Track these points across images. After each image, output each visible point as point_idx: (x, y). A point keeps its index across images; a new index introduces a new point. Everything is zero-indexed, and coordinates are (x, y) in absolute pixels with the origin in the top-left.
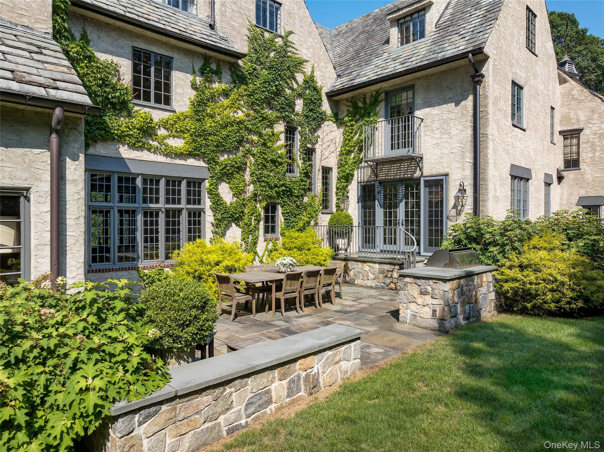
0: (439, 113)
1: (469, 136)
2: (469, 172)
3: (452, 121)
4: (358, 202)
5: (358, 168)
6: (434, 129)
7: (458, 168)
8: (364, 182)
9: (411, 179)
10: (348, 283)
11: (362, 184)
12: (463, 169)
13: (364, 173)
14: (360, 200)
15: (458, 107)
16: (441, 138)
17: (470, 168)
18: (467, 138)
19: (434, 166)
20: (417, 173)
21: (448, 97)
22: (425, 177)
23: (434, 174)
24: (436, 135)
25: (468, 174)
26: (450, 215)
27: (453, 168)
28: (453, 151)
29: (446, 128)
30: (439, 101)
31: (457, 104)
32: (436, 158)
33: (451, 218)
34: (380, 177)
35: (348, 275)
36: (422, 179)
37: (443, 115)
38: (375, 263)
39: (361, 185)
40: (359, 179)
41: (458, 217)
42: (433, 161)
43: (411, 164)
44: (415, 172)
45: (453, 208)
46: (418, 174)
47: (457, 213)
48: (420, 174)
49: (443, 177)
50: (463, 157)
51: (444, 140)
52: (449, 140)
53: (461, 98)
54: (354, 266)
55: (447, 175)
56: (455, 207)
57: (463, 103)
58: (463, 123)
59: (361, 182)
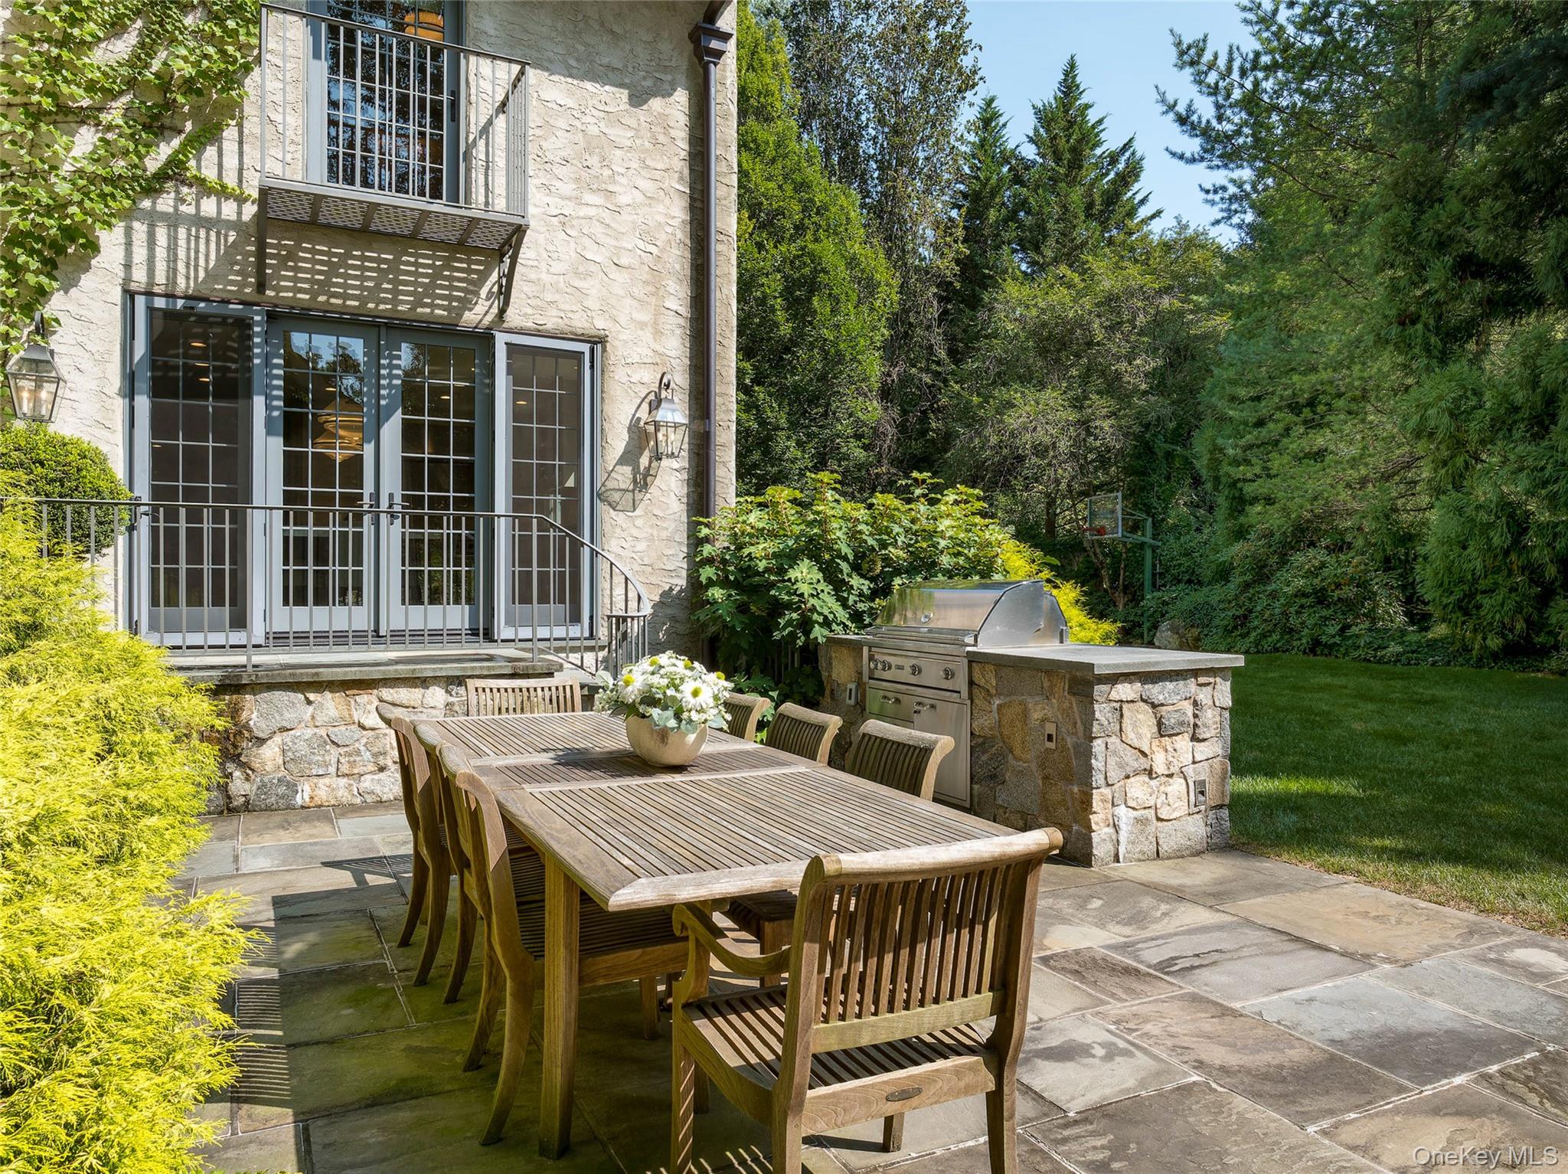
0: (570, 103)
1: (676, 222)
2: (675, 347)
3: (618, 152)
4: (129, 392)
5: (127, 215)
6: (550, 157)
7: (642, 325)
8: (170, 296)
9: (449, 330)
10: (247, 807)
11: (160, 303)
12: (658, 333)
13: (172, 248)
14: (143, 384)
15: (641, 114)
16: (578, 201)
17: (678, 332)
18: (669, 230)
19: (549, 297)
20: (480, 308)
21: (605, 61)
22: (510, 331)
23: (550, 326)
24: (559, 184)
25: (674, 353)
26: (610, 484)
27: (623, 319)
28: (624, 261)
29: (596, 170)
30: (573, 62)
31: (638, 99)
32: (557, 268)
33: (616, 496)
34: (278, 289)
35: (244, 766)
36: (501, 340)
37: (585, 119)
38: (423, 682)
39: (151, 310)
40: (140, 276)
41: (638, 496)
42: (544, 276)
43: (447, 266)
44: (466, 304)
45: (623, 460)
46: (478, 314)
47: (635, 481)
48: (489, 318)
49: (585, 348)
50: (657, 289)
51: (592, 212)
52: (606, 215)
53: (648, 83)
54: (289, 717)
55: (598, 341)
56: (629, 457)
57: (656, 104)
58: (658, 175)
59: (149, 294)
